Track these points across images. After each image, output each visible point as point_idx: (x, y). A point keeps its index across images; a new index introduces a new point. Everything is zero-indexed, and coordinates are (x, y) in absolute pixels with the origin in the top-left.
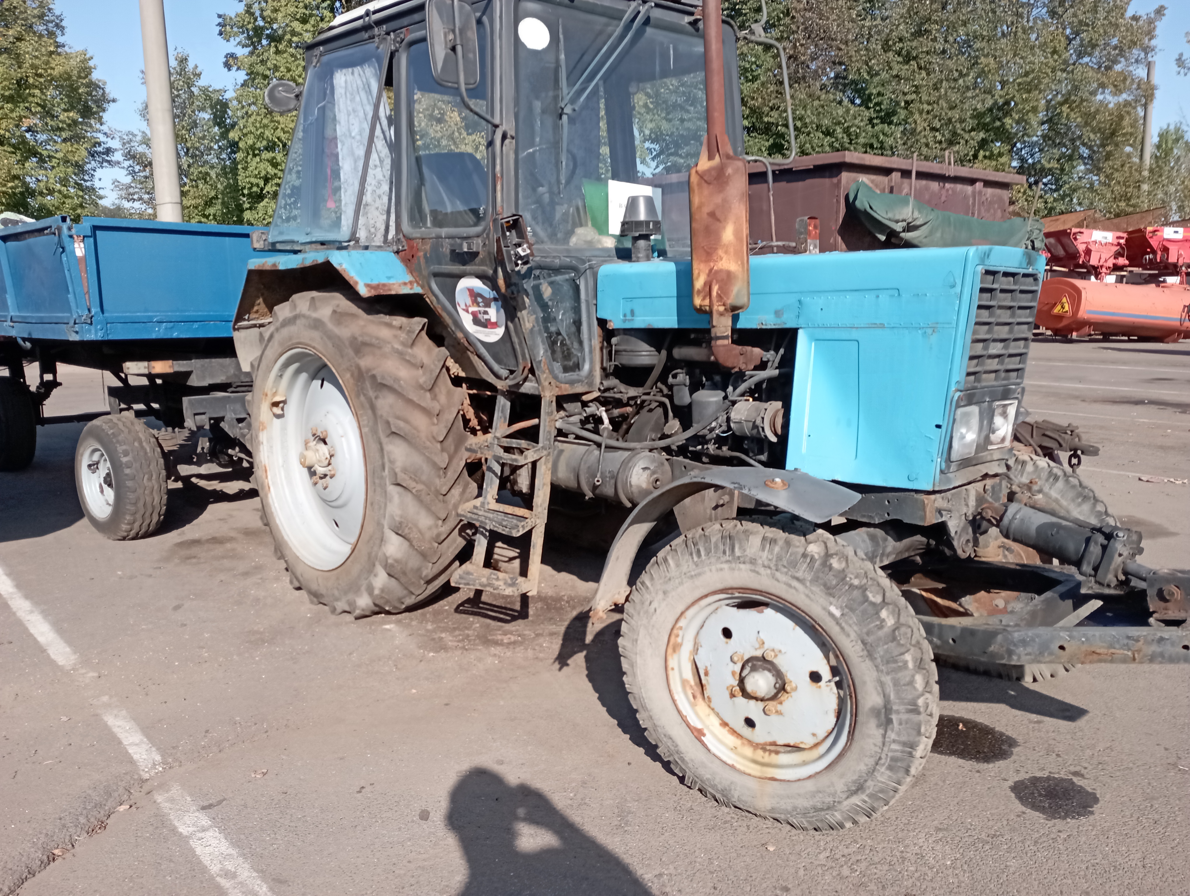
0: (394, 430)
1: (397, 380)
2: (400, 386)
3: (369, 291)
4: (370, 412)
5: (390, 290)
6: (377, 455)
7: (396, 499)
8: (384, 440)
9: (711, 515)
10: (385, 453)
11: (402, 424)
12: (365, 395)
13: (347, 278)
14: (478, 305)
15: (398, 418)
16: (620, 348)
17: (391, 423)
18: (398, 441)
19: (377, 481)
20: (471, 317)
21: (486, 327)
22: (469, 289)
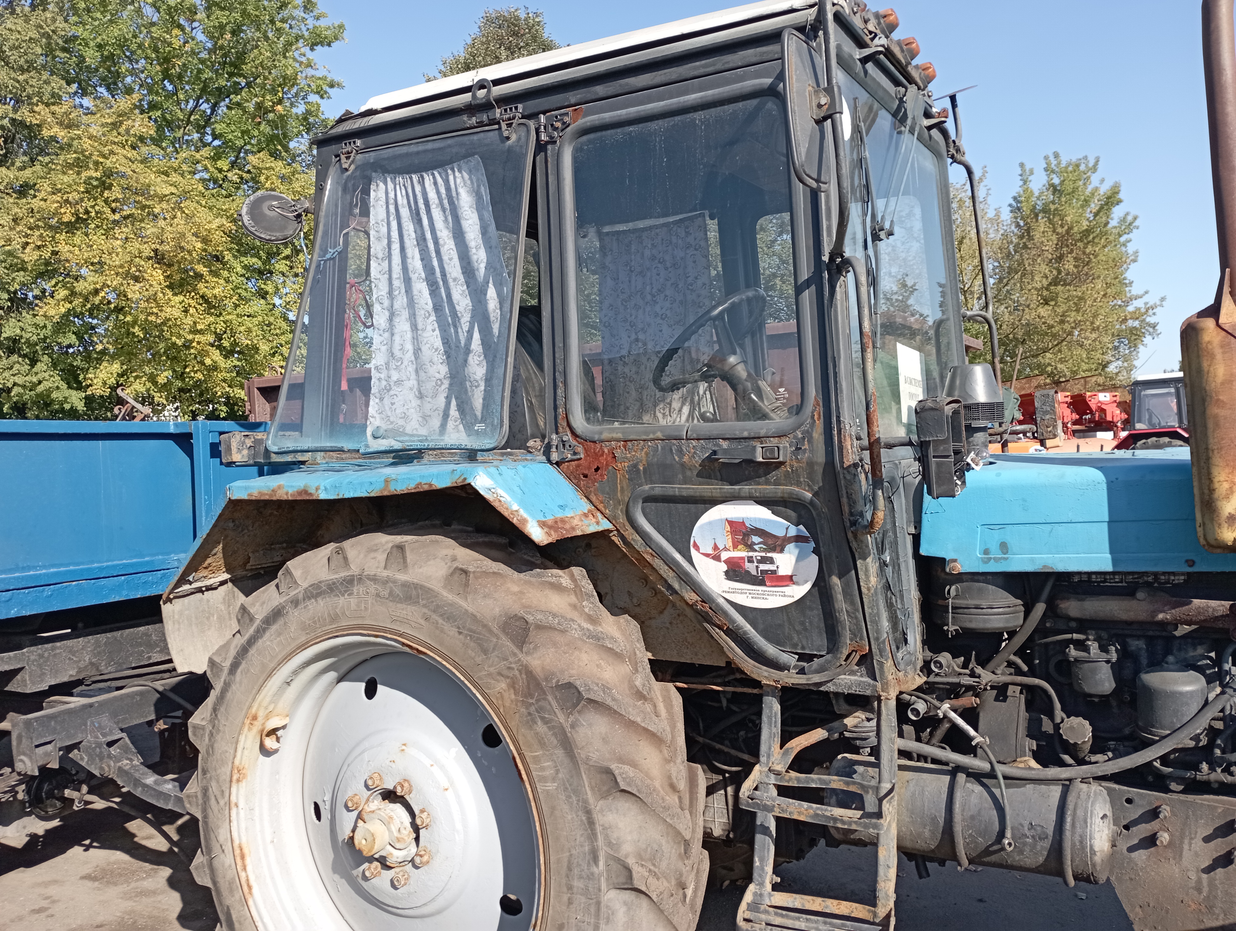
0: (623, 786)
1: (606, 688)
2: (614, 700)
3: (549, 534)
4: (560, 753)
5: (573, 529)
6: (579, 835)
7: (621, 915)
8: (597, 805)
9: (1199, 881)
10: (599, 829)
11: (630, 771)
12: (545, 721)
13: (506, 514)
14: (750, 547)
15: (621, 760)
16: (960, 602)
17: (616, 772)
18: (624, 805)
19: (578, 884)
20: (725, 567)
21: (762, 583)
22: (731, 523)
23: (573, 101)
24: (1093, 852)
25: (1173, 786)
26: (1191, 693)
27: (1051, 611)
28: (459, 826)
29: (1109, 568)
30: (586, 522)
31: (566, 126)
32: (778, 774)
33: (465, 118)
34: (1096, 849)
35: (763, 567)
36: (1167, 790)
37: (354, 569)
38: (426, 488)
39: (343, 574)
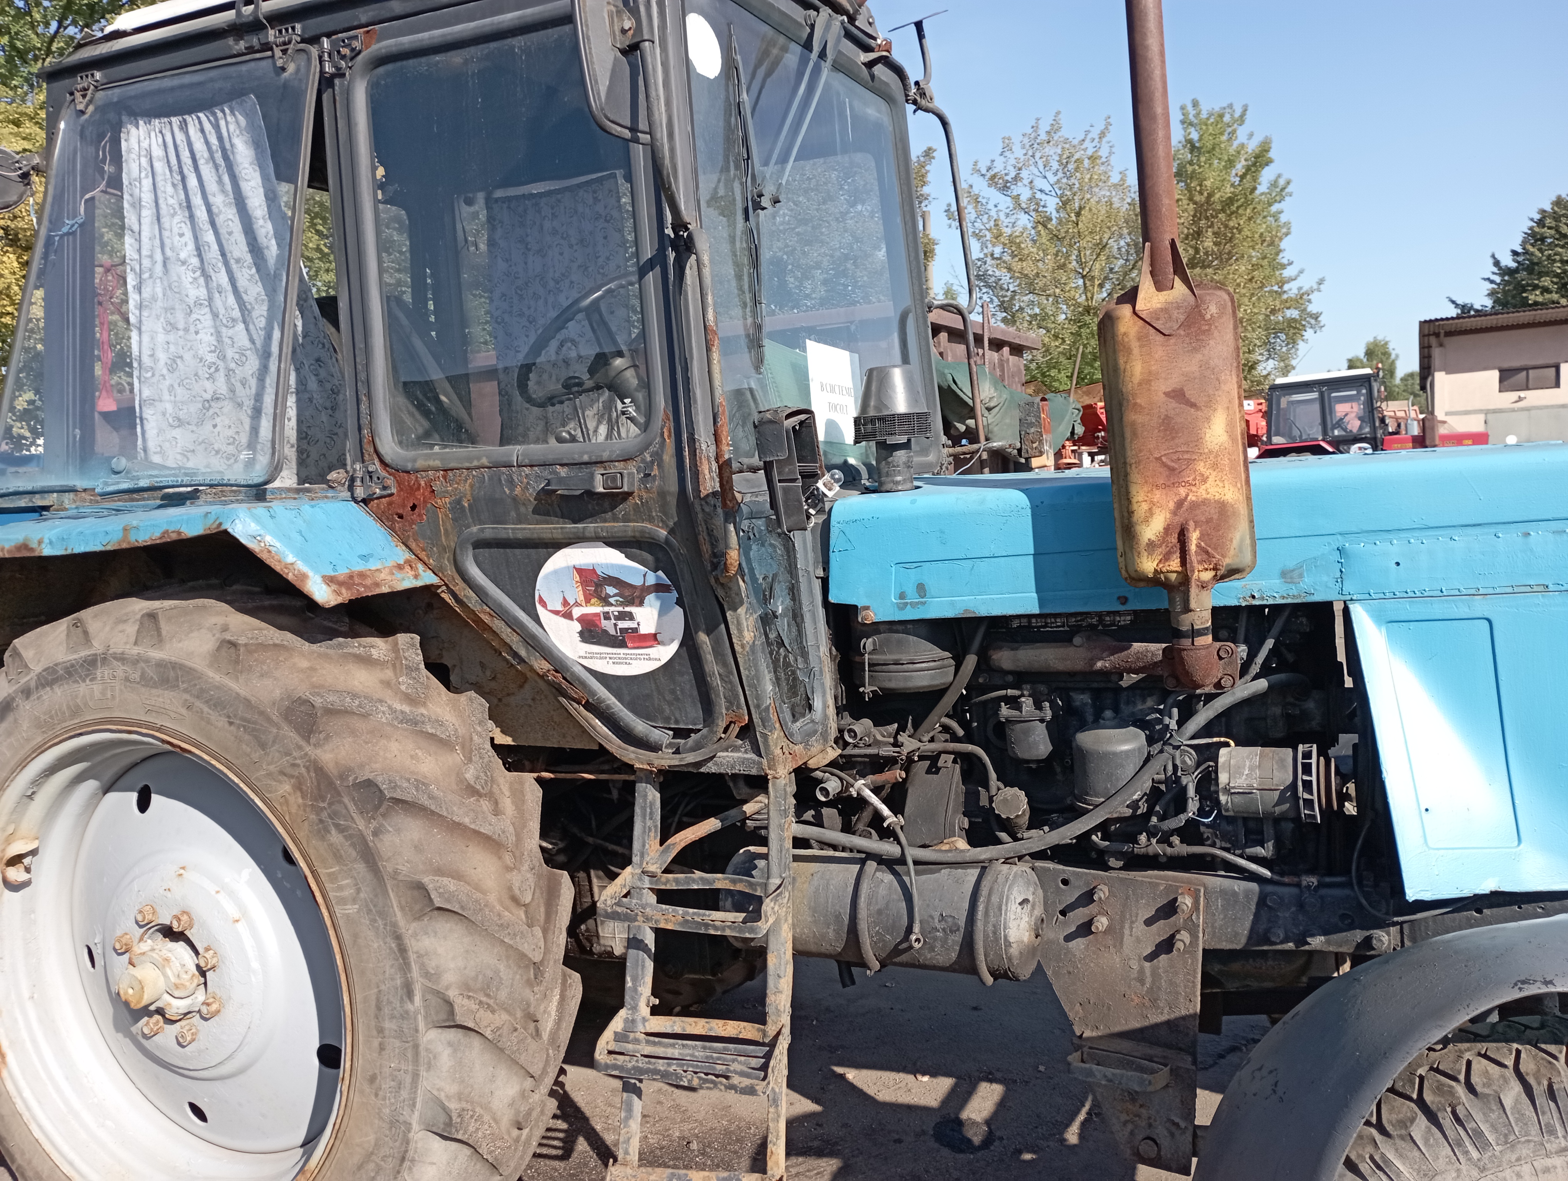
0: (438, 902)
1: (421, 784)
2: (431, 797)
3: (338, 593)
4: (360, 867)
5: (377, 585)
6: (389, 967)
7: (445, 1059)
8: (408, 927)
9: (1141, 970)
10: (412, 957)
11: (451, 884)
12: (341, 829)
13: (278, 568)
14: (605, 600)
15: (439, 872)
16: (879, 658)
17: (430, 887)
18: (444, 925)
19: (389, 1025)
20: (578, 627)
21: (622, 644)
22: (580, 571)
23: (364, 19)
24: (1008, 944)
25: (1113, 862)
26: (1127, 752)
27: (984, 665)
28: (255, 965)
29: (1037, 611)
30: (399, 575)
31: (356, 53)
32: (653, 876)
33: (230, 41)
34: (1012, 940)
35: (623, 624)
36: (1107, 868)
37: (97, 647)
38: (174, 537)
39: (84, 653)
